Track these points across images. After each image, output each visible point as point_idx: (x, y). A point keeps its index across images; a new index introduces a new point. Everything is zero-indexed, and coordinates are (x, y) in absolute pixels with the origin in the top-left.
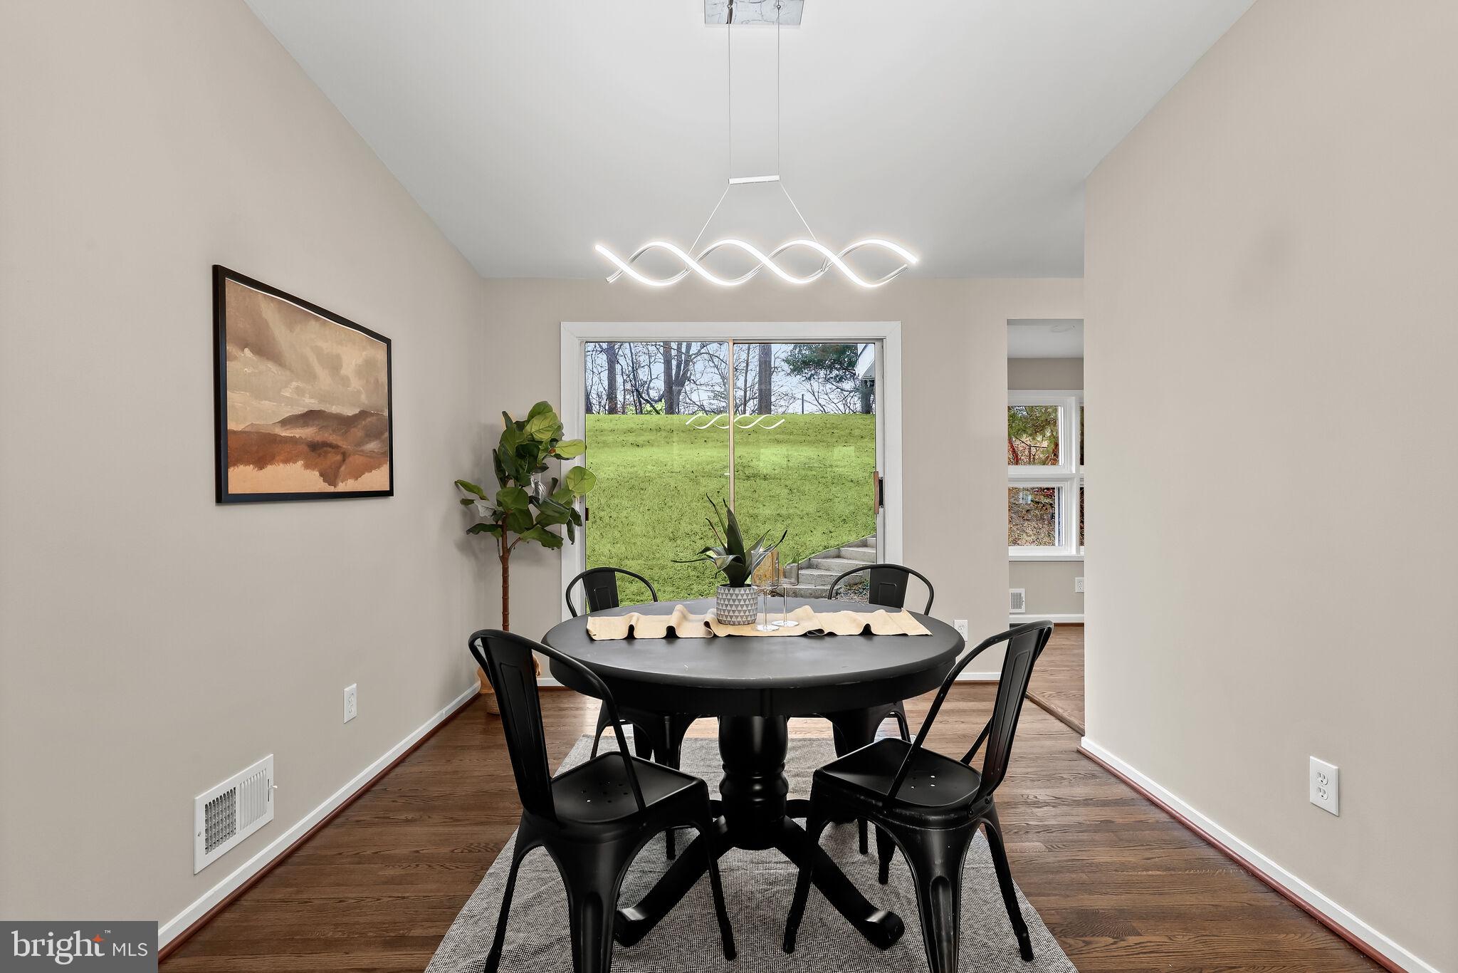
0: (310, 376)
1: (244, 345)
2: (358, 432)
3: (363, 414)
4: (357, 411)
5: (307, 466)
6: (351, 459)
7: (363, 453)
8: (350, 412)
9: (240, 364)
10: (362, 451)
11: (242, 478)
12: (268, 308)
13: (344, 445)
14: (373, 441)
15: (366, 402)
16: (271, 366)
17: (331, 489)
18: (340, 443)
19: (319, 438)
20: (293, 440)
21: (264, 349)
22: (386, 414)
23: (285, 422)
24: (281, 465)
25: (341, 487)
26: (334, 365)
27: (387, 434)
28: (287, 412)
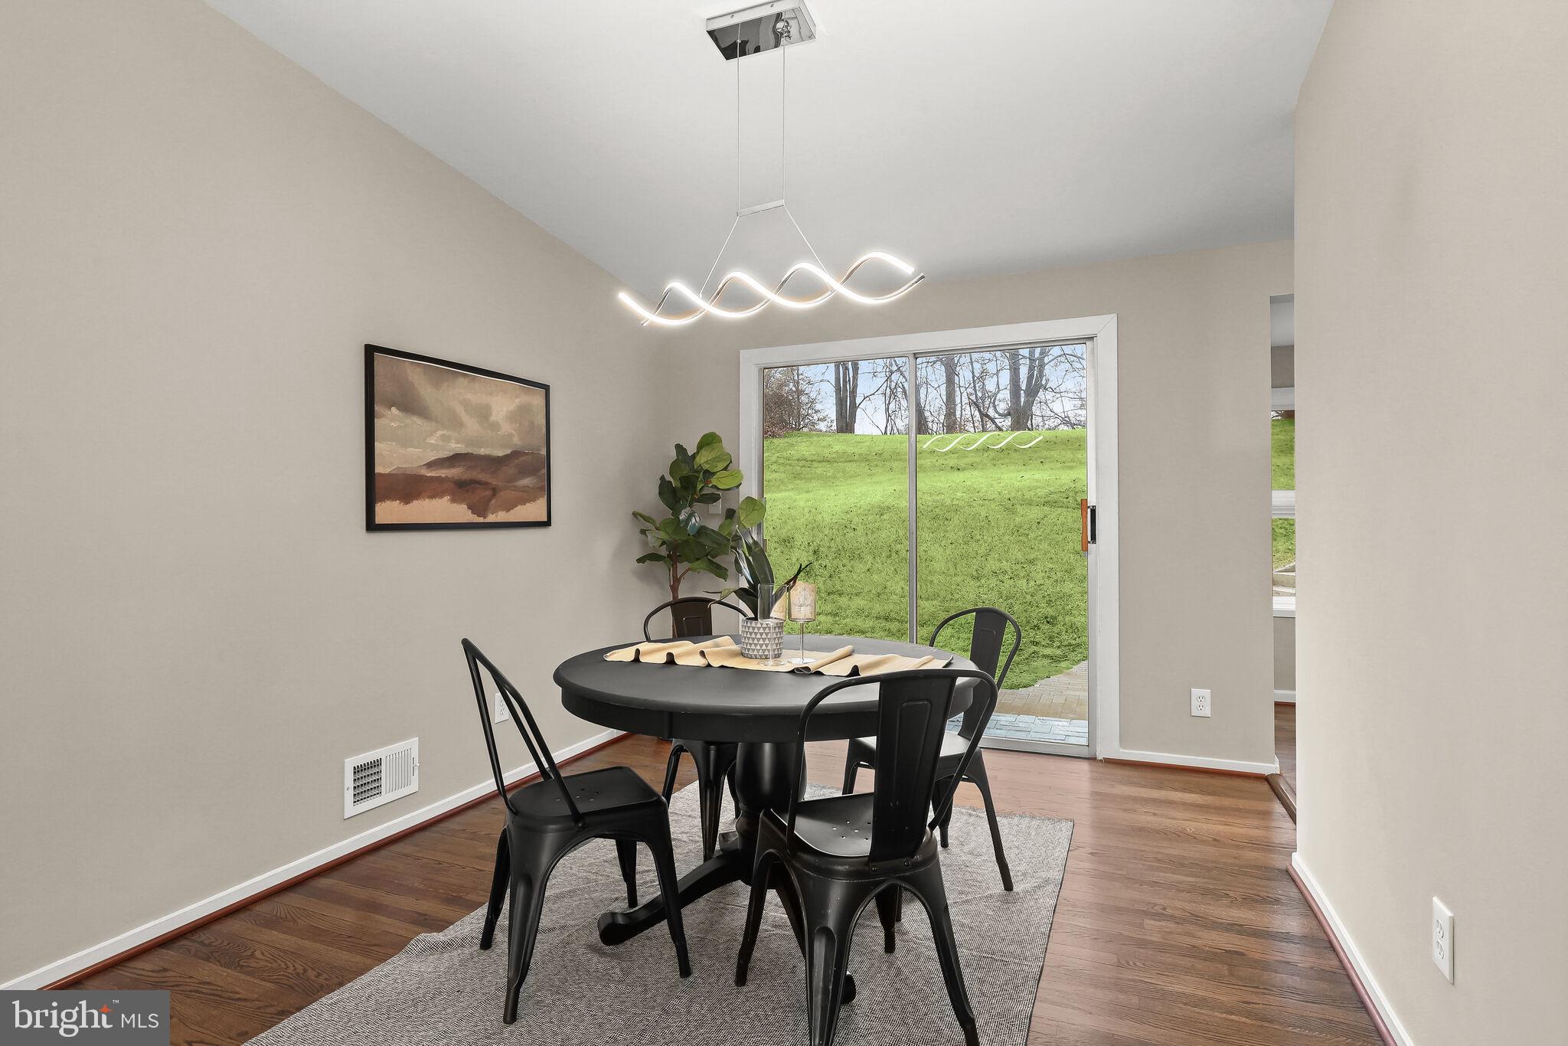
0: (456, 423)
1: (390, 404)
2: (510, 470)
3: (515, 454)
4: (508, 452)
5: (453, 500)
6: (502, 494)
7: (516, 489)
8: (500, 453)
9: (388, 420)
10: (515, 486)
11: (387, 511)
12: (414, 373)
13: (494, 482)
14: (528, 477)
15: (519, 443)
16: (417, 420)
17: (481, 520)
18: (490, 481)
19: (467, 476)
20: (439, 479)
21: (410, 405)
22: (544, 452)
23: (430, 465)
24: (427, 500)
25: (491, 518)
26: (483, 413)
27: (545, 471)
28: (432, 456)
